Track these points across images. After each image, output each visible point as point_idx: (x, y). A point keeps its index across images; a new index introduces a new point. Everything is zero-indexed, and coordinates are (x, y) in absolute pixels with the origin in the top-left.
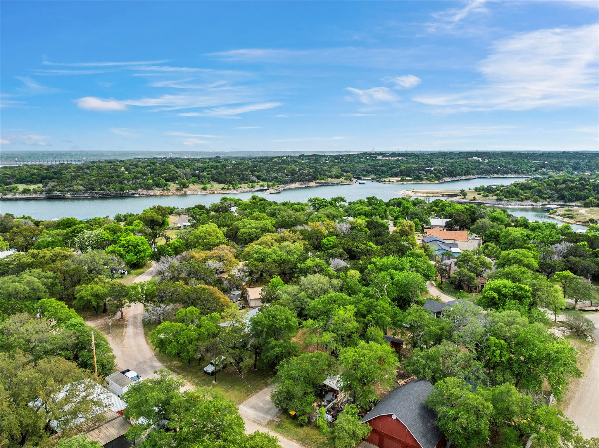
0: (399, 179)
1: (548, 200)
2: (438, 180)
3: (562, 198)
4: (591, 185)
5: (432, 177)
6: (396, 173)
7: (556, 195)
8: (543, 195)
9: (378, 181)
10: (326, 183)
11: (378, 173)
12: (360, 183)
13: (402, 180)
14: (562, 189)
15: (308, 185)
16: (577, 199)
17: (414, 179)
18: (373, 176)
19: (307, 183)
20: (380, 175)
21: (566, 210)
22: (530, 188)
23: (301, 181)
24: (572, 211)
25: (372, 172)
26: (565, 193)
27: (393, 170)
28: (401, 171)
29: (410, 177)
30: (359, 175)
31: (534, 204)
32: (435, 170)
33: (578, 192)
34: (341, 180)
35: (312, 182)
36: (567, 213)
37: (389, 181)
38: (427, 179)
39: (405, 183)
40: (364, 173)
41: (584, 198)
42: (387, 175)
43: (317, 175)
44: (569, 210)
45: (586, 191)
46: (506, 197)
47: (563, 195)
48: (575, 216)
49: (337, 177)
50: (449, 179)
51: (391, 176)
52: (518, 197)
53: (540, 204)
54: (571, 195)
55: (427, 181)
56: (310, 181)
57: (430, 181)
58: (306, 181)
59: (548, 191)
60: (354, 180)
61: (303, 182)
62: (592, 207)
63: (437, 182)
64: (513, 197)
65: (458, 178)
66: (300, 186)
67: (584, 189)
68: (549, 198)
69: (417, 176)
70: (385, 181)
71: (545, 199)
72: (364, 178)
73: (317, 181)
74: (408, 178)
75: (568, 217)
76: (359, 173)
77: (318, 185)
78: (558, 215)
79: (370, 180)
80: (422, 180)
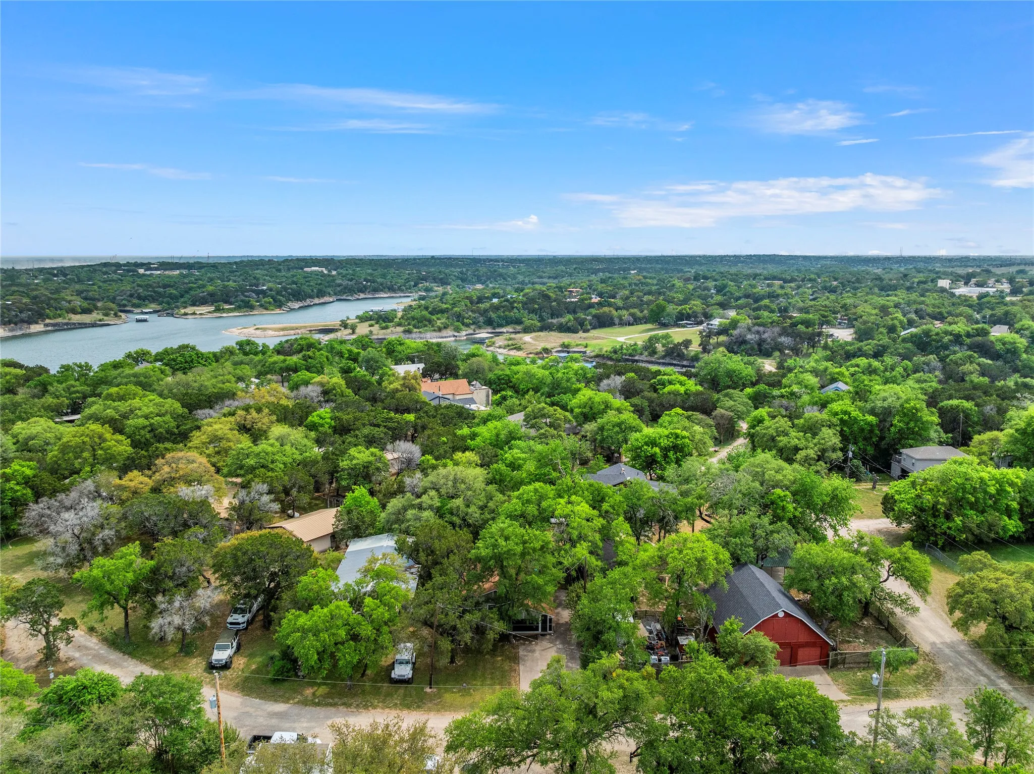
0: (213, 308)
1: (473, 327)
2: (280, 307)
3: (489, 323)
4: (519, 303)
5: (270, 303)
6: (203, 298)
7: (481, 319)
8: (465, 321)
9: (168, 315)
10: (67, 324)
11: (165, 300)
12: (138, 321)
13: (218, 310)
14: (486, 311)
15: (28, 331)
16: (508, 323)
17: (238, 308)
18: (154, 306)
19: (25, 325)
20: (168, 303)
21: (506, 339)
22: (442, 311)
23: (10, 322)
24: (514, 339)
25: (153, 300)
26: (493, 315)
27: (192, 293)
28: (212, 295)
29: (231, 304)
30: (125, 306)
31: (456, 334)
32: (271, 290)
33: (507, 313)
34: (95, 316)
35: (37, 323)
36: (510, 342)
37: (194, 314)
38: (261, 306)
39: (225, 315)
40: (135, 301)
41: (519, 322)
42: (185, 302)
43: (44, 309)
44: (510, 339)
45: (515, 310)
46: (415, 327)
47: (490, 318)
48: (522, 346)
49: (86, 311)
50: (296, 305)
51: (194, 305)
52: (433, 326)
53: (464, 333)
54: (499, 317)
55: (261, 309)
56: (30, 322)
57: (267, 309)
58: (23, 321)
59: (470, 313)
60: (123, 315)
61: (16, 324)
62: (534, 331)
63: (278, 311)
64: (426, 326)
65: (308, 302)
66: (10, 334)
67: (513, 308)
68: (474, 323)
69: (242, 301)
70: (186, 314)
71: (468, 325)
72: (139, 310)
73: (48, 321)
74: (227, 307)
75: (515, 348)
76: (124, 302)
77: (50, 328)
78: (500, 347)
79: (150, 313)
80: (252, 308)
